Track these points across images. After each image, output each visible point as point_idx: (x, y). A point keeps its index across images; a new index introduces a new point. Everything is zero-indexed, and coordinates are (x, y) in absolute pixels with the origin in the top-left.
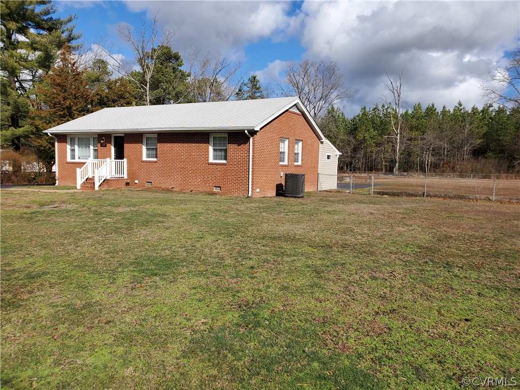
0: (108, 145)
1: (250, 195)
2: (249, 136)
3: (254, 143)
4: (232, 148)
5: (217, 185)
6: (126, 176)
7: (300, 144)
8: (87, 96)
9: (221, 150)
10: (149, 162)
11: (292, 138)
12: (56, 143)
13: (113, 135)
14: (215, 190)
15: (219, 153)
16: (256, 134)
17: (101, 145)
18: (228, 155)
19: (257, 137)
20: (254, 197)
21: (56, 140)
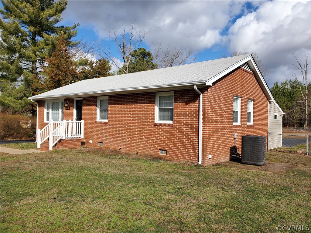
0: (71, 108)
1: (200, 163)
2: (199, 92)
3: (204, 101)
4: (179, 107)
5: (162, 148)
6: (82, 136)
7: (252, 103)
8: (74, 73)
9: (167, 110)
10: (101, 123)
11: (245, 97)
12: (38, 107)
13: (75, 99)
14: (161, 154)
15: (165, 114)
16: (208, 90)
17: (66, 108)
18: (175, 115)
19: (208, 93)
20: (205, 165)
21: (38, 105)
